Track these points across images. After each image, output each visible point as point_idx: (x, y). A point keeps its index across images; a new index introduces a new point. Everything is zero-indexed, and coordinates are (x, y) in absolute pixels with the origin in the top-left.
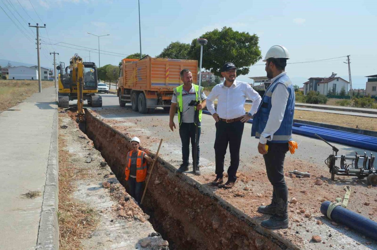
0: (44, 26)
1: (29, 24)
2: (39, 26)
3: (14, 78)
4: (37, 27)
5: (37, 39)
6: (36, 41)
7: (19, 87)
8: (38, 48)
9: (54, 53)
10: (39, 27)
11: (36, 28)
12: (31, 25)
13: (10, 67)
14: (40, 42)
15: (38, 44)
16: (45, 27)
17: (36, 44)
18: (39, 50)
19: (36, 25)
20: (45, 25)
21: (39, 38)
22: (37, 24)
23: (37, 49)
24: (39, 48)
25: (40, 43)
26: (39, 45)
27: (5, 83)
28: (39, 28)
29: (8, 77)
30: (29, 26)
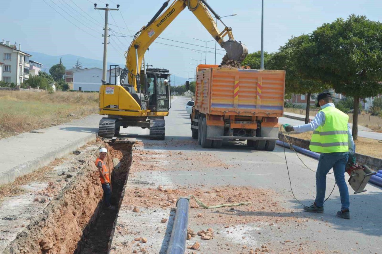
0: (116, 8)
1: (95, 5)
2: (109, 7)
3: (80, 88)
4: (106, 10)
5: (105, 29)
6: (103, 32)
8: (105, 43)
10: (108, 10)
11: (105, 11)
12: (97, 7)
13: (78, 68)
14: (109, 32)
15: (105, 36)
16: (118, 10)
17: (103, 36)
18: (107, 46)
19: (105, 7)
20: (118, 6)
21: (109, 27)
22: (107, 5)
23: (103, 44)
24: (107, 42)
25: (108, 35)
26: (107, 37)
27: (63, 97)
28: (110, 12)
29: (72, 86)
30: (95, 9)
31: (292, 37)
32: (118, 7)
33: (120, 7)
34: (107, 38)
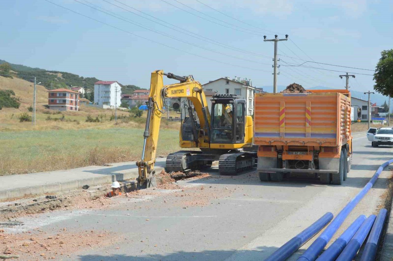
0: (285, 38)
1: (265, 37)
2: (278, 38)
4: (275, 41)
5: (274, 60)
6: (273, 63)
8: (274, 74)
9: (347, 76)
10: (277, 41)
11: (273, 42)
12: (267, 39)
14: (278, 63)
15: (274, 66)
16: (286, 40)
17: (273, 67)
19: (274, 38)
20: (287, 36)
21: (278, 57)
22: (276, 36)
24: (277, 72)
26: (277, 67)
30: (264, 41)
32: (286, 38)
33: (288, 37)
34: (277, 69)
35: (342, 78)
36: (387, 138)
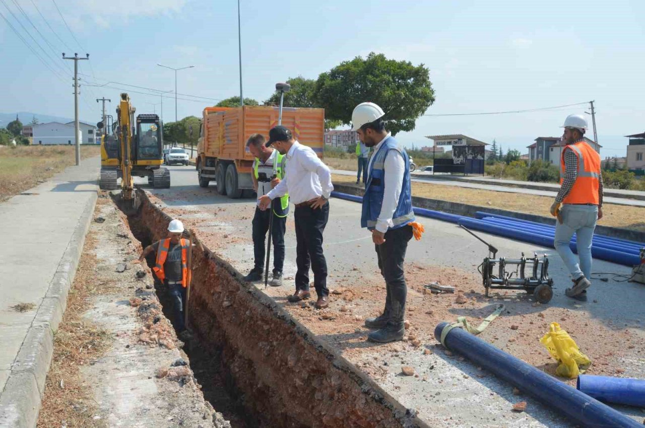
0: (86, 57)
1: (64, 54)
2: (79, 56)
3: (40, 142)
4: (76, 59)
5: (75, 79)
6: (73, 82)
7: (48, 157)
8: (75, 93)
9: (104, 100)
10: (78, 59)
11: (73, 61)
12: (66, 56)
13: (35, 123)
14: (79, 82)
15: (75, 86)
16: (88, 59)
17: (73, 86)
18: (78, 96)
19: (74, 56)
20: (88, 55)
21: (78, 76)
22: (76, 54)
23: (74, 95)
24: (78, 92)
25: (78, 85)
27: (26, 151)
28: (79, 61)
29: (31, 140)
30: (63, 58)
31: (289, 78)
32: (88, 57)
33: (89, 56)
34: (78, 88)
35: (98, 102)
36: (181, 157)
